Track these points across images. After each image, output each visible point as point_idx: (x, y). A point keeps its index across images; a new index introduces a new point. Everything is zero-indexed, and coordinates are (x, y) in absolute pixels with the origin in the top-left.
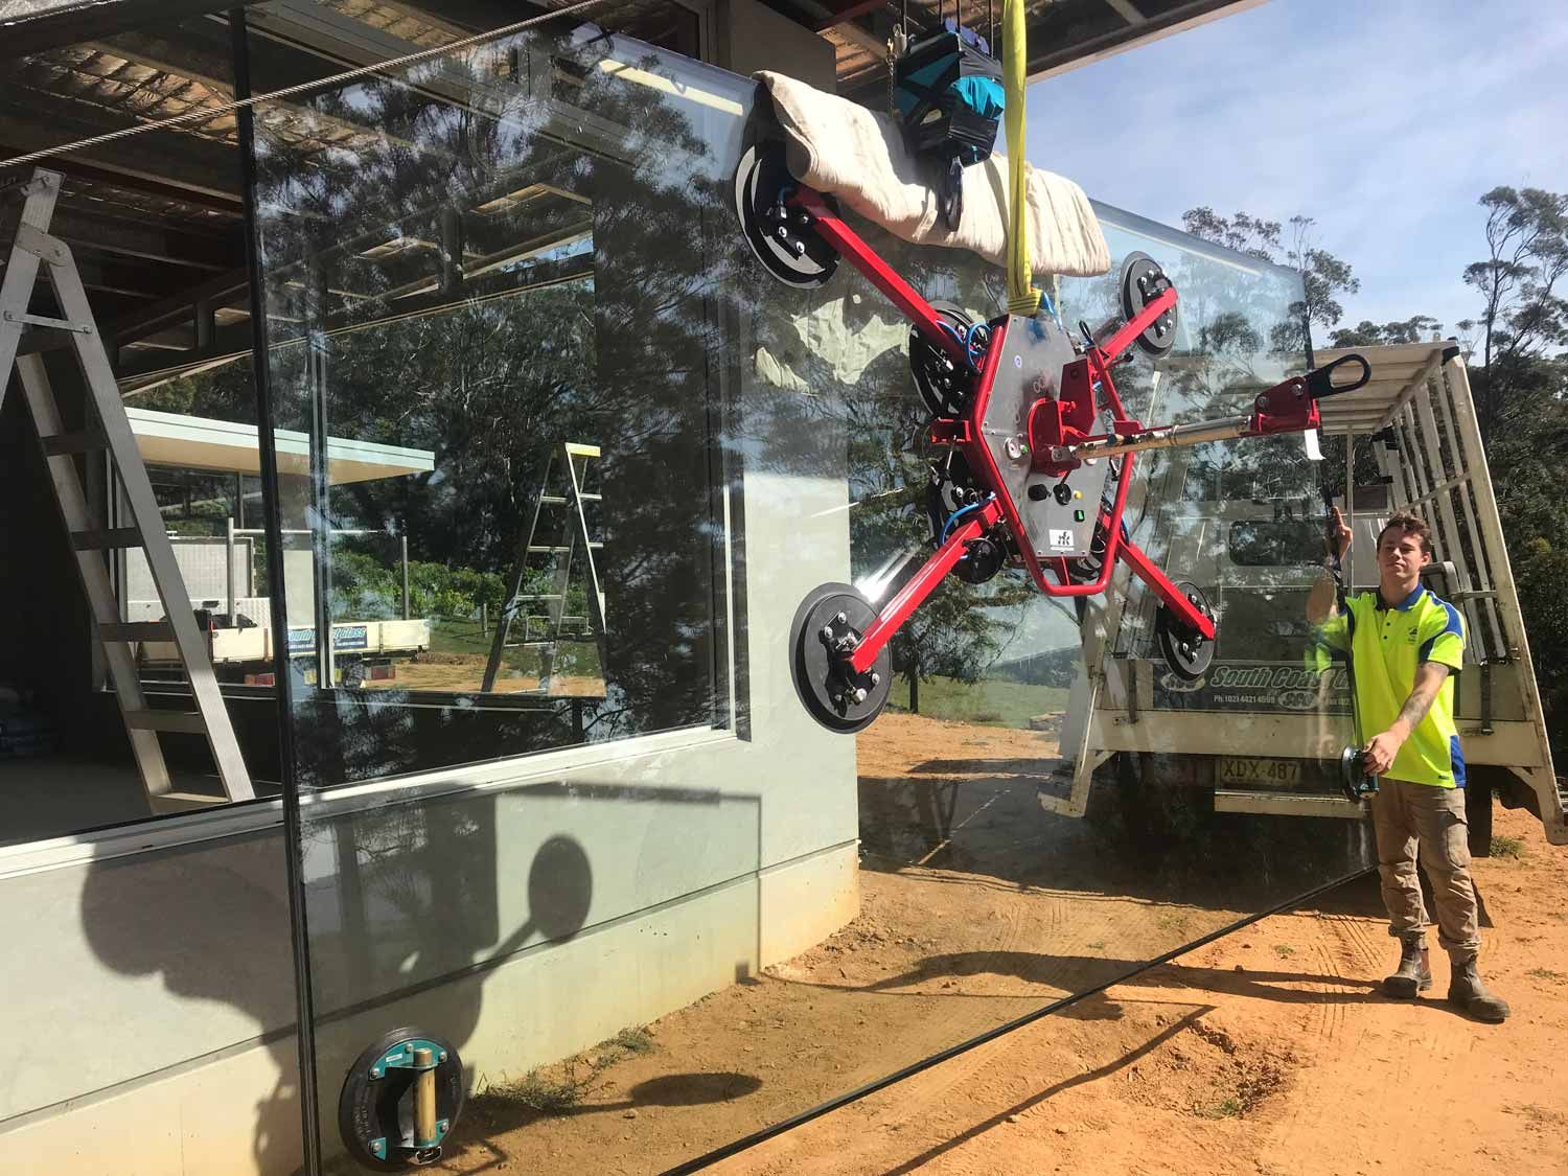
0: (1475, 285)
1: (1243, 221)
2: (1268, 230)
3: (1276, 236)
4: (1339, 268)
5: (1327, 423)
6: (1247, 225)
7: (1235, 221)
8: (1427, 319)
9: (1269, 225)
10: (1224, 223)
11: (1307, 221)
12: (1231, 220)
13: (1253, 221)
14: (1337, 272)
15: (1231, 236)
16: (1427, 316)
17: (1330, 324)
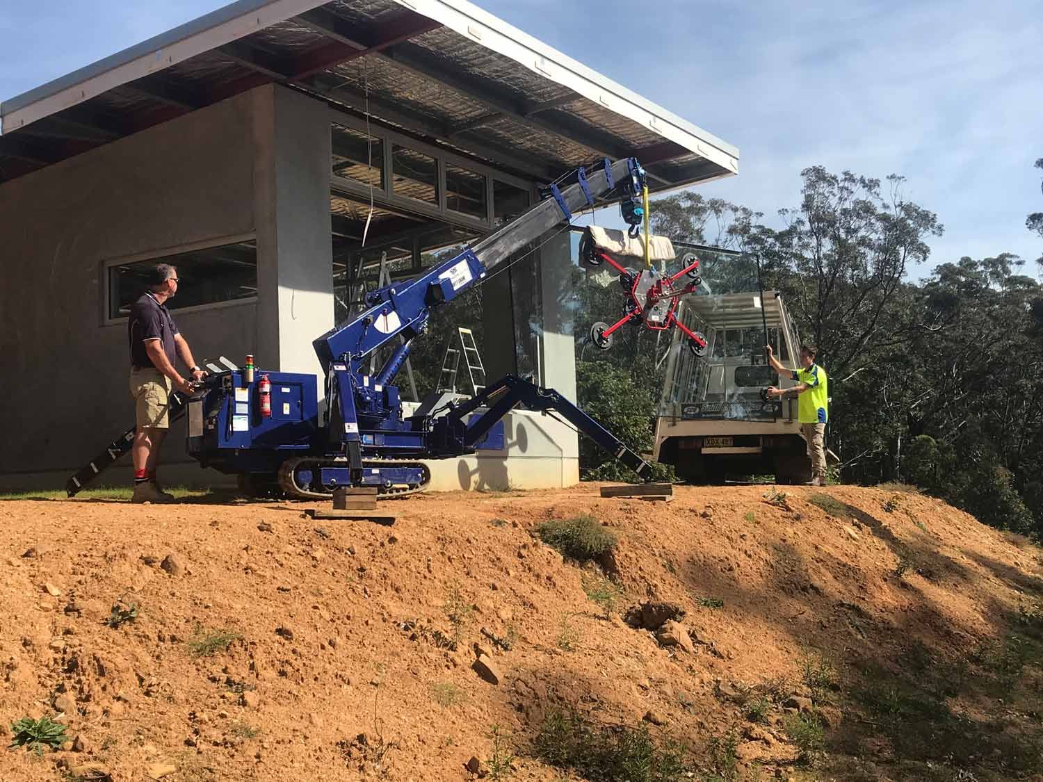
0: (1036, 231)
1: (850, 178)
2: (871, 185)
3: (876, 189)
4: (927, 215)
5: (768, 322)
6: (854, 181)
7: (843, 177)
8: (1012, 256)
9: (872, 181)
10: (834, 178)
11: (900, 178)
12: (841, 177)
13: (857, 177)
14: (926, 219)
15: (842, 189)
16: (1012, 254)
17: (921, 260)
